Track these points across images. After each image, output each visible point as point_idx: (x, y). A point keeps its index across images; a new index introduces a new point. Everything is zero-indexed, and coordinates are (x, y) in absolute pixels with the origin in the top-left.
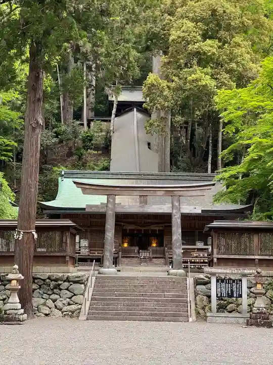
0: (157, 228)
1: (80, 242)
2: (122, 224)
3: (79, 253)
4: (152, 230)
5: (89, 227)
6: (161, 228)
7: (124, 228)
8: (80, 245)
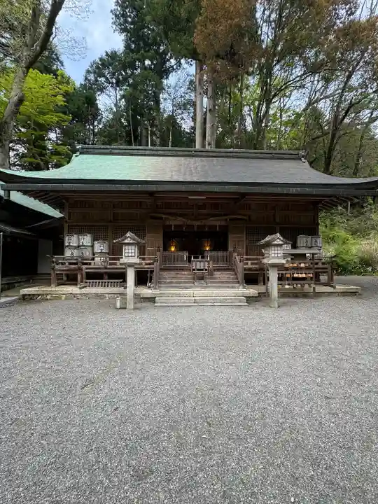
0: (217, 222)
1: (92, 246)
2: (164, 216)
3: (90, 264)
4: (210, 227)
5: (111, 222)
6: (223, 223)
7: (168, 223)
8: (93, 250)
